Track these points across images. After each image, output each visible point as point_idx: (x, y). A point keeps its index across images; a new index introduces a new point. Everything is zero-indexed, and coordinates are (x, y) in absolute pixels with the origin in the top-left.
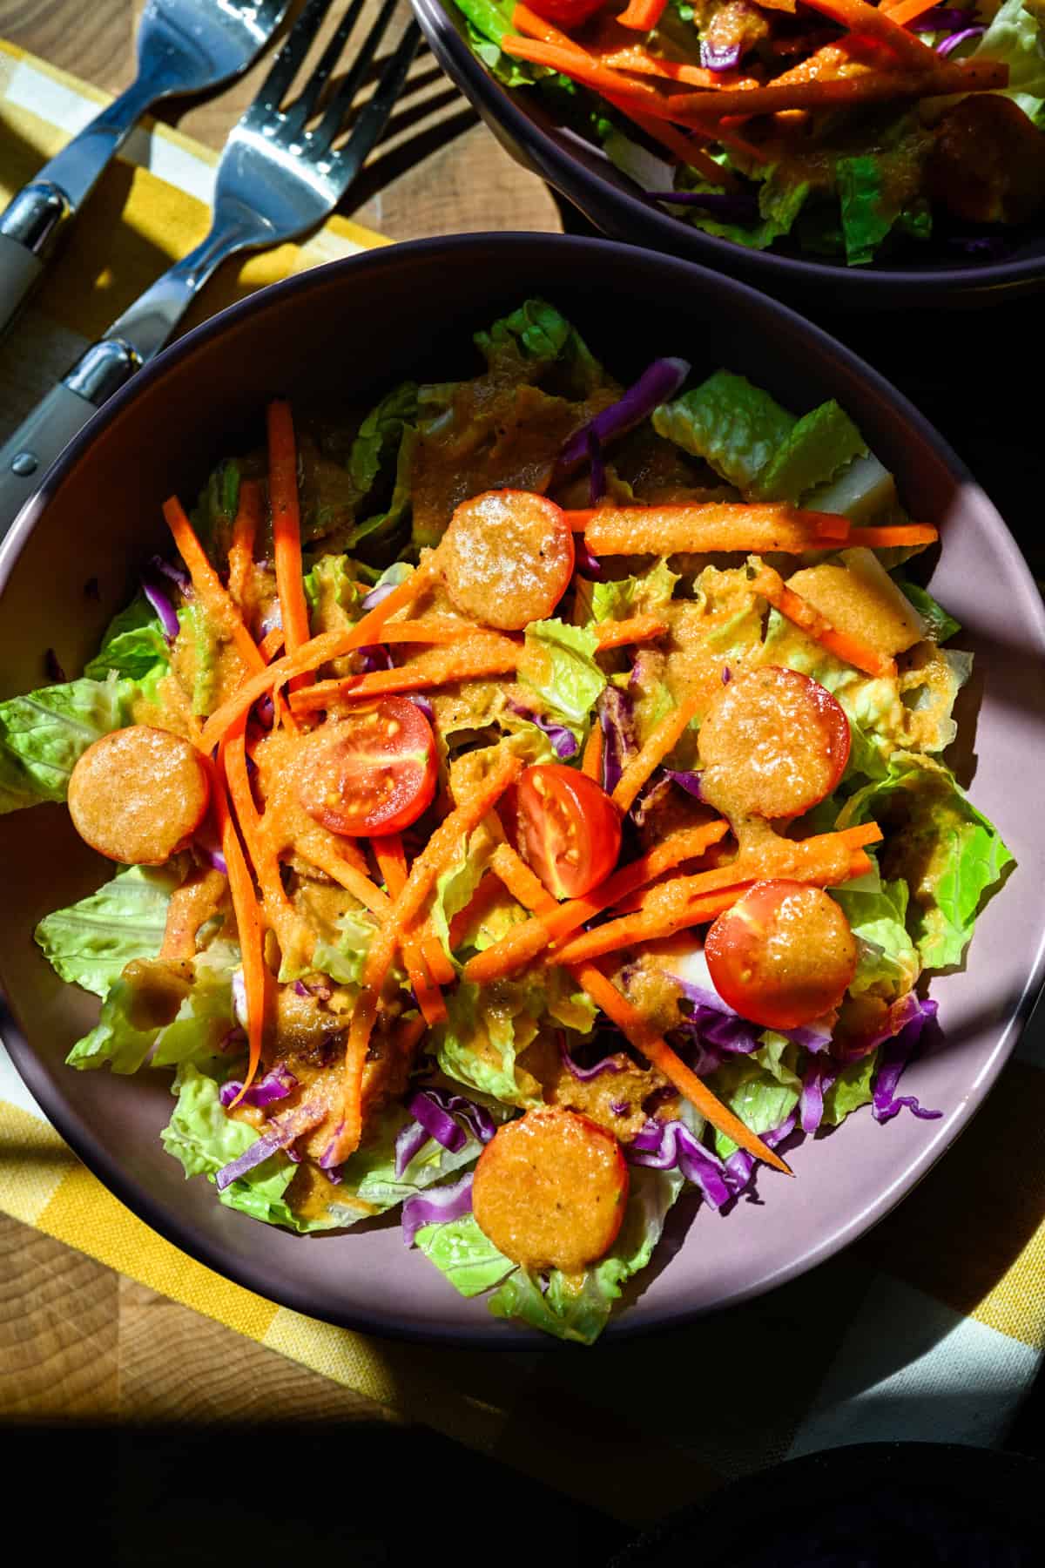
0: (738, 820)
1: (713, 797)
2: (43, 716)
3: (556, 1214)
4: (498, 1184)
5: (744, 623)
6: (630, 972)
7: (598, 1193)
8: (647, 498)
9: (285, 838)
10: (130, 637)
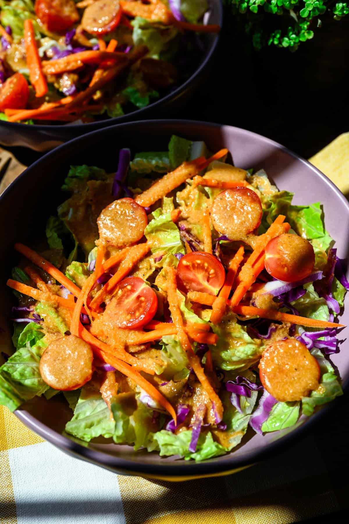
0: (244, 238)
1: (234, 237)
2: (17, 365)
3: (297, 373)
4: (273, 380)
5: (200, 197)
6: (253, 301)
7: (303, 355)
8: (145, 187)
9: (123, 342)
10: (23, 333)
